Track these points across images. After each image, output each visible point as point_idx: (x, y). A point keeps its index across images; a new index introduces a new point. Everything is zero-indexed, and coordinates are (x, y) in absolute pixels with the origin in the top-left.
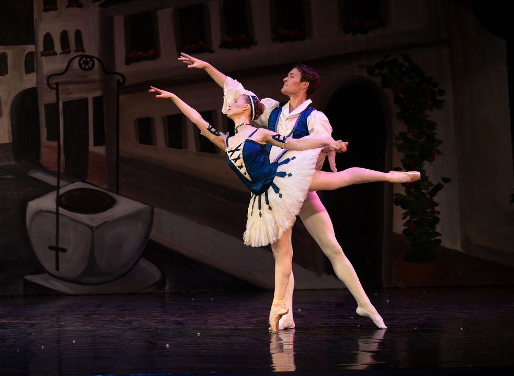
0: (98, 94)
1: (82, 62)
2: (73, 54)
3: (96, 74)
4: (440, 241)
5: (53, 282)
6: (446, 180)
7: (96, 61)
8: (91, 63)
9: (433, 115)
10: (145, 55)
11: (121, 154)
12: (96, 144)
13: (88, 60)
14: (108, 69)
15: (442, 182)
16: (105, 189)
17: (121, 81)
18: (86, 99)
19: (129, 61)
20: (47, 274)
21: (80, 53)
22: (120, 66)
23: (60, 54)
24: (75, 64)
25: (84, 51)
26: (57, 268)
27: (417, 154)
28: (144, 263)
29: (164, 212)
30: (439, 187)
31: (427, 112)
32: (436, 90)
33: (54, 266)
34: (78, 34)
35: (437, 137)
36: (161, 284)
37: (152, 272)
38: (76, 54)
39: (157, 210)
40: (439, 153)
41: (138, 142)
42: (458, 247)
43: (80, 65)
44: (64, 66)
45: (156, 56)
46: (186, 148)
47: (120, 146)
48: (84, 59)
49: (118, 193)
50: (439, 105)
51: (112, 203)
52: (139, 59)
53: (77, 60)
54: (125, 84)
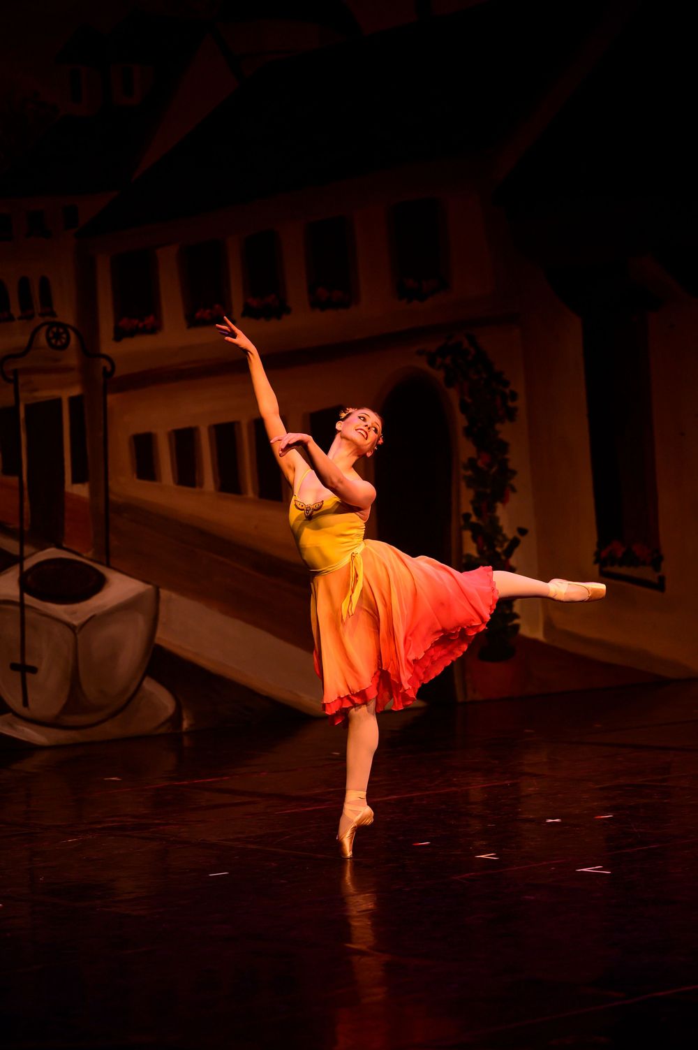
0: (76, 391)
1: (51, 335)
2: (39, 320)
3: (71, 358)
4: (517, 627)
5: (21, 728)
6: (523, 532)
7: (73, 336)
8: (64, 336)
9: (505, 431)
10: (141, 325)
11: (112, 497)
12: (76, 480)
13: (61, 330)
14: (89, 350)
15: (518, 536)
16: (91, 560)
17: (109, 368)
18: (57, 402)
19: (119, 335)
20: (11, 714)
21: (48, 318)
22: (108, 346)
23: (20, 318)
24: (42, 339)
25: (53, 314)
26: (25, 703)
27: (488, 491)
28: (150, 685)
29: (174, 596)
30: (515, 543)
31: (498, 426)
32: (507, 391)
33: (20, 699)
34: (45, 285)
35: (511, 465)
36: (176, 719)
37: (162, 699)
38: (41, 321)
39: (164, 593)
40: (514, 490)
41: (135, 476)
42: (539, 635)
43: (49, 340)
44: (23, 340)
45: (155, 329)
46: (201, 485)
47: (110, 483)
48: (55, 330)
49: (108, 566)
50: (511, 415)
51: (99, 583)
52: (132, 333)
53: (44, 329)
54: (117, 374)
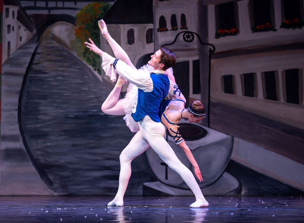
0: (196, 58)
1: (185, 36)
2: (179, 30)
3: (195, 44)
5: (163, 187)
7: (195, 36)
8: (192, 37)
10: (229, 32)
11: (211, 100)
12: (194, 92)
13: (190, 34)
14: (203, 42)
16: (200, 124)
17: (212, 49)
18: (188, 62)
19: (218, 36)
20: (159, 182)
21: (184, 30)
22: (212, 39)
23: (171, 30)
24: (181, 37)
25: (186, 28)
26: (166, 178)
28: (227, 176)
29: (241, 140)
33: (164, 176)
34: (183, 17)
36: (239, 190)
37: (233, 182)
38: (181, 31)
39: (236, 139)
41: (223, 92)
43: (184, 38)
44: (172, 39)
45: (236, 32)
46: (257, 96)
47: (211, 94)
48: (187, 34)
49: (209, 127)
51: (204, 134)
52: (225, 35)
53: (182, 35)
54: (216, 51)
